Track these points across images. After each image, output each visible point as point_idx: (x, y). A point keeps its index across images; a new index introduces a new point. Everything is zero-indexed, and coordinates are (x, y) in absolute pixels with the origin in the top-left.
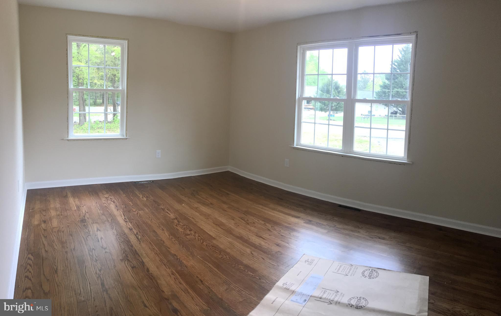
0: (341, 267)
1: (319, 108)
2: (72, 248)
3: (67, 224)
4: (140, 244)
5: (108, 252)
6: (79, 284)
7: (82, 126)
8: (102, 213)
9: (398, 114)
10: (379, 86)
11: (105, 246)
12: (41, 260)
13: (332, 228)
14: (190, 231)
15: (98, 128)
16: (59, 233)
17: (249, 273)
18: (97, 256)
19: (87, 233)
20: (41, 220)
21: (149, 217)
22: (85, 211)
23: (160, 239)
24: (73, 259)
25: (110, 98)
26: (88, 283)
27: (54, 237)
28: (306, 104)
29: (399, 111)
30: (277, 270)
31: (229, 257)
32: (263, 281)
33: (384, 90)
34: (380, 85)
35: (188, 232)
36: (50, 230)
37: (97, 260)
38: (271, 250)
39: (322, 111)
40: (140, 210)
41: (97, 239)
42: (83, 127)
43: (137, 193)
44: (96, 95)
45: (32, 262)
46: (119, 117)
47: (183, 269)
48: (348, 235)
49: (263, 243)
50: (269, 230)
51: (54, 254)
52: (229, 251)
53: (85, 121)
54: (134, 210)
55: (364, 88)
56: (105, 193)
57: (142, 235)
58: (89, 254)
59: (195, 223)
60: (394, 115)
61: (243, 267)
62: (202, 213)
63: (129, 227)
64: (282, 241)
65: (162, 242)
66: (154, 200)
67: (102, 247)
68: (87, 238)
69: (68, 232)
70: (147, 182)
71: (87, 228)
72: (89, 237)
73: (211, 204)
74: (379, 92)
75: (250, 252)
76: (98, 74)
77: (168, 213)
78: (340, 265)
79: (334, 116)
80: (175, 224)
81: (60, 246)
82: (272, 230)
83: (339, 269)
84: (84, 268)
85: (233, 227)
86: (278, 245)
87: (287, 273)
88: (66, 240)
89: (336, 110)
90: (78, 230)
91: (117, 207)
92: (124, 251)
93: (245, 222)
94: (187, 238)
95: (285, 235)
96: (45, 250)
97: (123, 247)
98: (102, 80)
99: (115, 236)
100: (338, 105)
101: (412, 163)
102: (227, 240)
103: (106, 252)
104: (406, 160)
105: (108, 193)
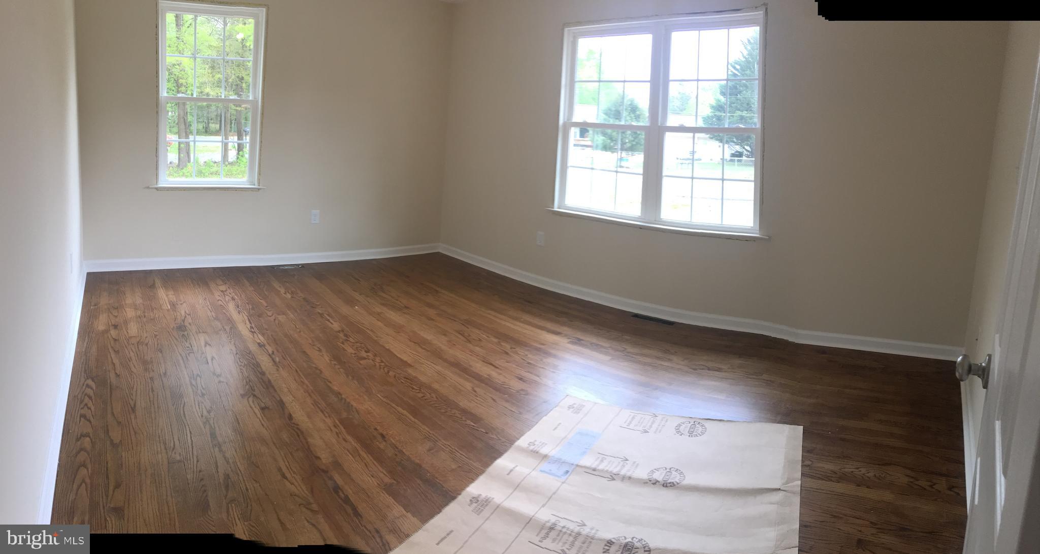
0: (633, 418)
1: (601, 146)
2: (161, 372)
3: (154, 332)
4: (278, 370)
5: (223, 382)
6: (172, 431)
7: (182, 169)
8: (214, 316)
9: (744, 157)
10: (709, 107)
11: (218, 371)
12: (109, 390)
13: (620, 353)
14: (366, 352)
15: (211, 174)
16: (140, 347)
17: (469, 422)
18: (204, 387)
19: (188, 349)
20: (110, 324)
21: (296, 327)
22: (185, 312)
23: (314, 366)
24: (163, 390)
25: (233, 122)
26: (188, 432)
27: (131, 353)
28: (578, 137)
29: (745, 152)
30: (518, 420)
31: (436, 397)
32: (492, 436)
33: (718, 113)
34: (710, 104)
35: (364, 354)
36: (125, 341)
37: (205, 395)
38: (508, 387)
39: (606, 151)
40: (279, 315)
41: (205, 360)
42: (184, 171)
43: (276, 285)
44: (209, 115)
45: (92, 391)
46: (247, 156)
47: (351, 417)
48: (649, 365)
49: (494, 373)
50: (507, 353)
51: (130, 380)
52: (436, 386)
53: (189, 161)
54: (270, 314)
55: (681, 110)
56: (221, 282)
57: (282, 356)
58: (191, 384)
59: (376, 339)
60: (736, 158)
61: (460, 412)
62: (389, 324)
63: (259, 341)
64: (528, 372)
65: (318, 371)
66: (303, 299)
67: (214, 374)
68: (187, 357)
69: (156, 345)
70: (293, 267)
71: (188, 341)
72: (190, 354)
73: (406, 307)
74: (708, 117)
75: (471, 388)
76: (213, 76)
77: (328, 320)
78: (633, 414)
79: (627, 160)
80: (341, 340)
81: (141, 368)
82: (512, 354)
83: (630, 422)
84: (182, 406)
85: (443, 347)
86: (521, 379)
87: (535, 425)
88: (151, 358)
89: (632, 149)
90: (173, 342)
91: (238, 307)
92: (248, 381)
93: (466, 338)
94: (360, 363)
95: (534, 363)
96: (116, 373)
97: (246, 374)
98: (219, 88)
99: (234, 356)
100: (636, 141)
101: (768, 237)
102: (434, 369)
103: (220, 382)
104: (758, 232)
105: (226, 283)
